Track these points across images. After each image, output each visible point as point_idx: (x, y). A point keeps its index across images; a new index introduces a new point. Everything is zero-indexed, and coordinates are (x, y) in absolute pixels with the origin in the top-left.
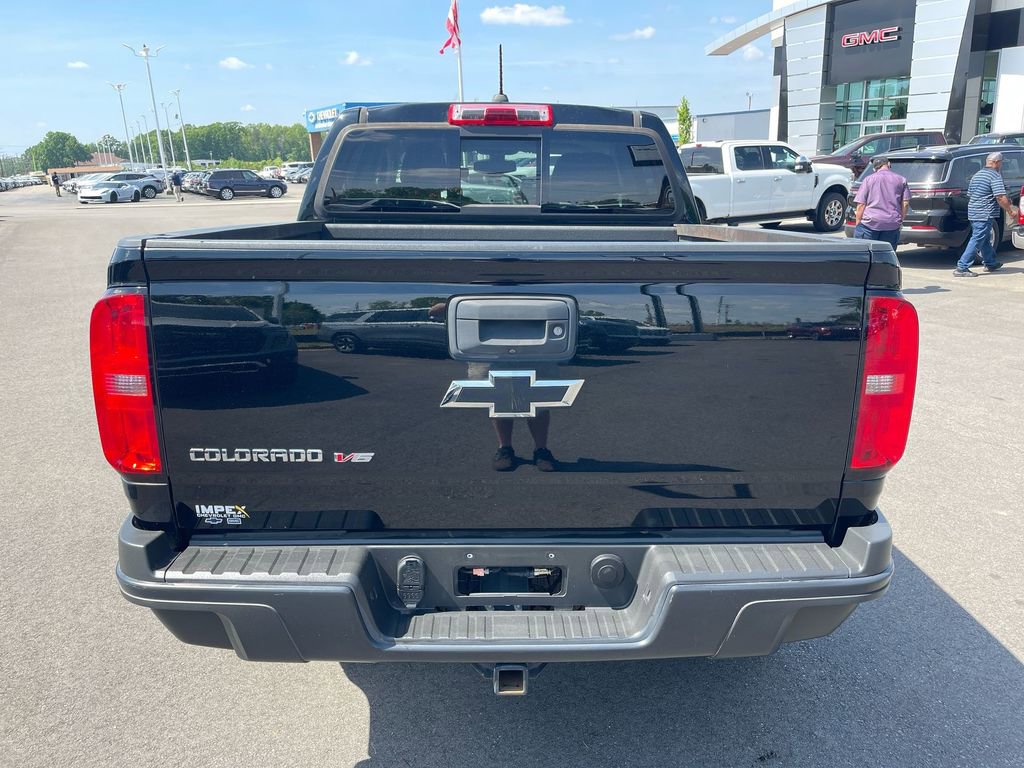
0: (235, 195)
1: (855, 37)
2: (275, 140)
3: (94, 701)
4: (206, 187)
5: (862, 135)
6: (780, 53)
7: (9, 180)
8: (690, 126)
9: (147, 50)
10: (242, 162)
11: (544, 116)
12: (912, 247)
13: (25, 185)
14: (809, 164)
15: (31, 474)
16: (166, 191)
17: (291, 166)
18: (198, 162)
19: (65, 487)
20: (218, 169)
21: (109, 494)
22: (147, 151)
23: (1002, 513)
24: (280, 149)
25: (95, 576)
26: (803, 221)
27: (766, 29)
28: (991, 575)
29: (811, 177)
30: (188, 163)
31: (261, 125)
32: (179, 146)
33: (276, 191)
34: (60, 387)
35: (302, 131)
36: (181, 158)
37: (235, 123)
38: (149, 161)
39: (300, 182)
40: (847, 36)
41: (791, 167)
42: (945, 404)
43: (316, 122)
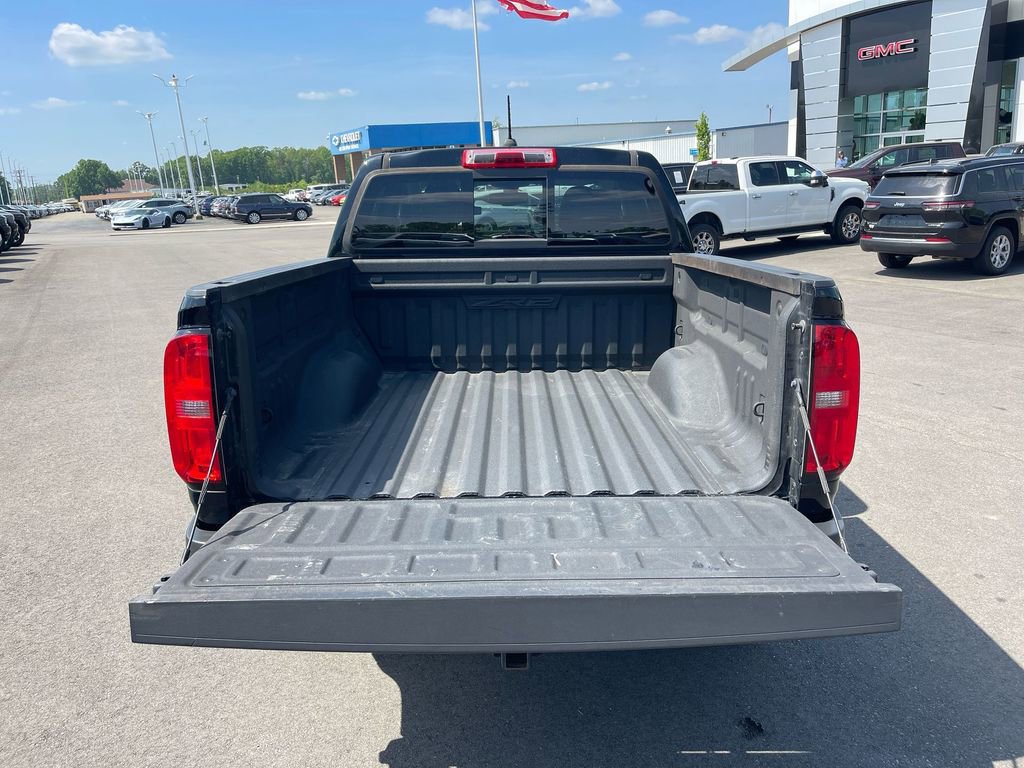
0: (261, 218)
1: (871, 50)
2: (300, 163)
3: (154, 688)
4: (234, 212)
5: (881, 146)
6: (797, 68)
7: (42, 207)
8: (709, 140)
9: (176, 80)
10: (268, 185)
11: (549, 158)
12: (928, 259)
13: (58, 212)
14: (825, 178)
15: (85, 490)
16: (195, 215)
17: (316, 188)
18: (226, 186)
19: (117, 502)
20: (245, 194)
21: (158, 507)
22: (176, 177)
23: (992, 518)
24: (304, 172)
25: (149, 581)
26: (821, 234)
27: (782, 44)
28: (976, 575)
29: (828, 191)
30: (216, 188)
31: (286, 149)
32: (207, 171)
33: (302, 214)
34: (106, 410)
35: (327, 153)
36: (209, 183)
37: (262, 148)
38: (178, 186)
39: (325, 204)
40: (864, 50)
41: (807, 182)
42: (949, 414)
43: (339, 145)
